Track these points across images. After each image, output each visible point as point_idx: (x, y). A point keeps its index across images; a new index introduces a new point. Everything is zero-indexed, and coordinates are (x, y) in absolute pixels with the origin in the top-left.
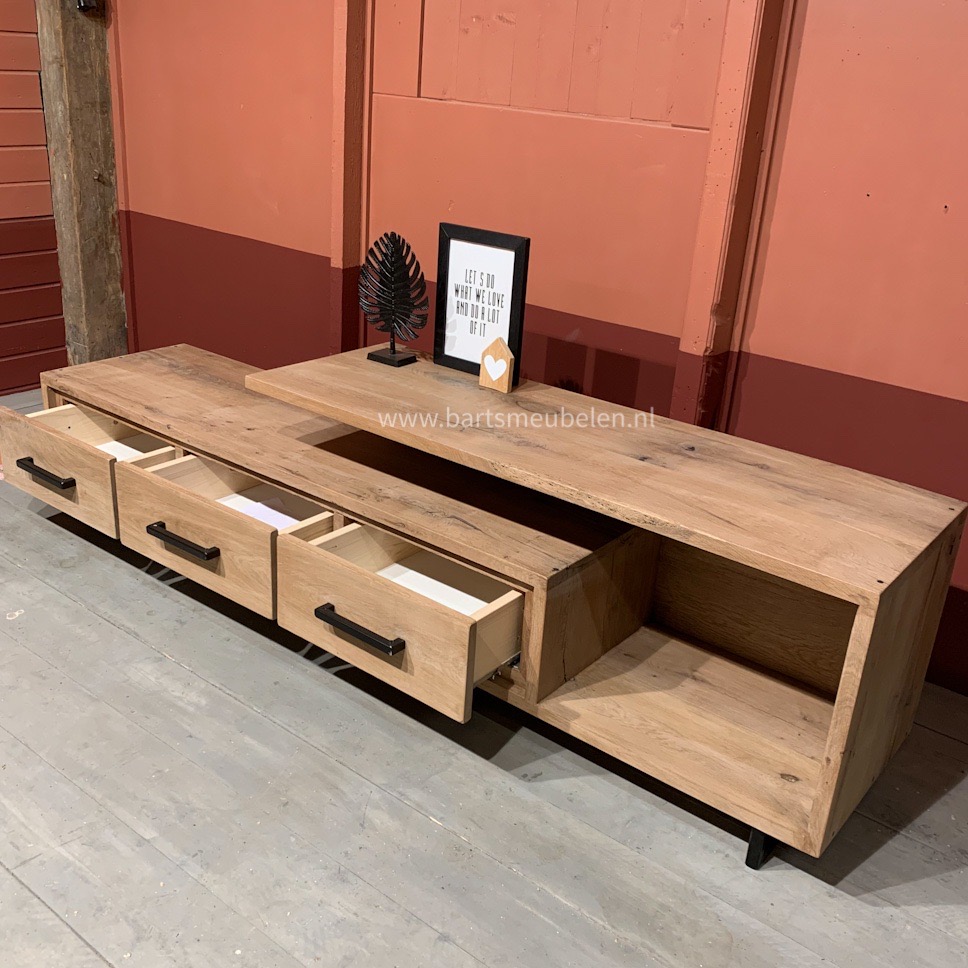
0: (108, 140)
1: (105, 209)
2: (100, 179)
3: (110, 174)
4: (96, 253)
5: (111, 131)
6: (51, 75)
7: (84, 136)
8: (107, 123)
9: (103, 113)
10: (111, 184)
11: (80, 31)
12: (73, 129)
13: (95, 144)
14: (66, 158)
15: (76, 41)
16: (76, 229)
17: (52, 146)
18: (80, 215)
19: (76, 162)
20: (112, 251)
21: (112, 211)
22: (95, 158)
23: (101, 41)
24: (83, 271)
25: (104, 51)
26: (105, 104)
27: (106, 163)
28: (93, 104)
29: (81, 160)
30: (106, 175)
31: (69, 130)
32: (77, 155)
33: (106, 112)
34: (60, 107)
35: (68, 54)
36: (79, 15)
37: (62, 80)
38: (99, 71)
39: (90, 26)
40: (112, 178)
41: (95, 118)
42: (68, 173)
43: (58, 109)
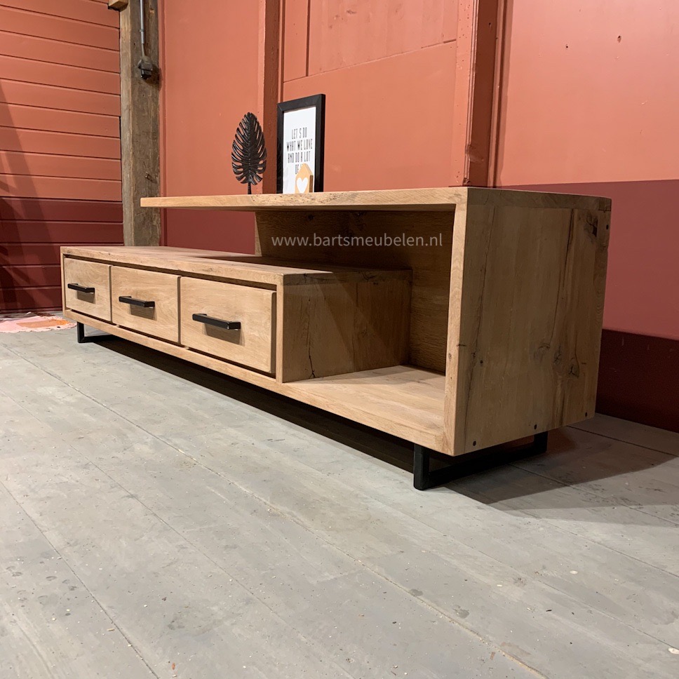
0: (156, 156)
2: (149, 178)
3: (156, 176)
4: (144, 224)
5: (158, 150)
6: (125, 117)
7: (140, 151)
8: (156, 145)
9: (154, 139)
10: (156, 183)
11: (142, 91)
12: (134, 146)
13: (148, 157)
14: (129, 165)
15: (138, 96)
16: (132, 206)
17: (123, 160)
18: (135, 199)
19: (134, 166)
20: (155, 223)
22: (146, 165)
23: (155, 98)
24: (135, 233)
25: (157, 103)
26: (155, 133)
27: (154, 169)
28: (148, 133)
29: (138, 164)
30: (153, 176)
31: (131, 146)
32: (135, 162)
33: (156, 138)
34: (128, 135)
35: (134, 103)
36: (142, 81)
37: (129, 119)
38: (153, 115)
39: (149, 89)
40: (157, 178)
41: (148, 141)
42: (130, 173)
43: (127, 136)
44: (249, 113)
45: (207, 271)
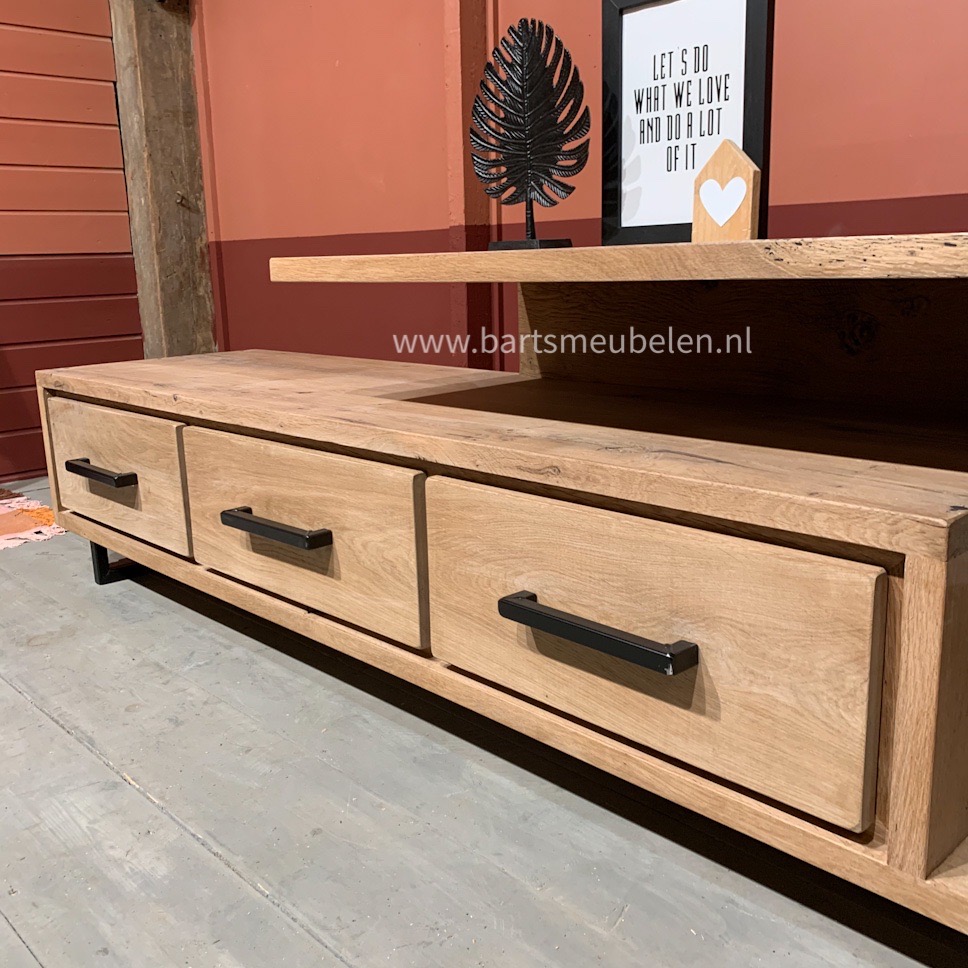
0: (194, 157)
1: (191, 240)
2: (184, 203)
3: (197, 199)
4: (180, 293)
5: (198, 147)
6: (128, 82)
7: (163, 150)
8: (193, 137)
9: (187, 125)
10: (198, 211)
11: (156, 27)
12: (150, 141)
13: (178, 161)
14: (143, 179)
15: (153, 37)
16: (156, 262)
17: (129, 169)
18: (159, 246)
19: (154, 181)
20: (201, 292)
21: (200, 245)
22: (177, 178)
23: (184, 41)
24: (164, 315)
25: (188, 52)
26: (190, 113)
27: (191, 185)
28: (175, 114)
29: (160, 178)
30: (192, 198)
31: (145, 142)
32: (155, 173)
33: (192, 124)
34: (136, 118)
35: (142, 51)
36: (157, 6)
37: (137, 84)
38: (181, 74)
39: (171, 22)
40: (200, 203)
41: (177, 130)
42: (146, 195)
43: (133, 121)
44: (524, 23)
45: (538, 472)
